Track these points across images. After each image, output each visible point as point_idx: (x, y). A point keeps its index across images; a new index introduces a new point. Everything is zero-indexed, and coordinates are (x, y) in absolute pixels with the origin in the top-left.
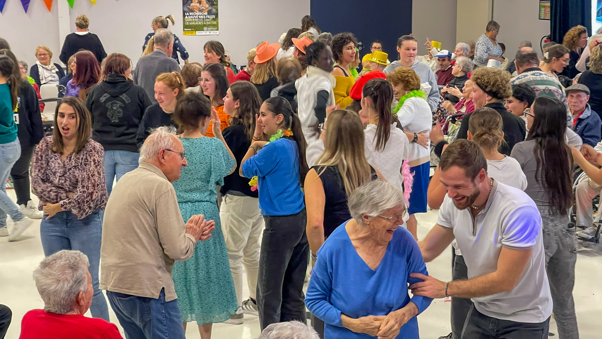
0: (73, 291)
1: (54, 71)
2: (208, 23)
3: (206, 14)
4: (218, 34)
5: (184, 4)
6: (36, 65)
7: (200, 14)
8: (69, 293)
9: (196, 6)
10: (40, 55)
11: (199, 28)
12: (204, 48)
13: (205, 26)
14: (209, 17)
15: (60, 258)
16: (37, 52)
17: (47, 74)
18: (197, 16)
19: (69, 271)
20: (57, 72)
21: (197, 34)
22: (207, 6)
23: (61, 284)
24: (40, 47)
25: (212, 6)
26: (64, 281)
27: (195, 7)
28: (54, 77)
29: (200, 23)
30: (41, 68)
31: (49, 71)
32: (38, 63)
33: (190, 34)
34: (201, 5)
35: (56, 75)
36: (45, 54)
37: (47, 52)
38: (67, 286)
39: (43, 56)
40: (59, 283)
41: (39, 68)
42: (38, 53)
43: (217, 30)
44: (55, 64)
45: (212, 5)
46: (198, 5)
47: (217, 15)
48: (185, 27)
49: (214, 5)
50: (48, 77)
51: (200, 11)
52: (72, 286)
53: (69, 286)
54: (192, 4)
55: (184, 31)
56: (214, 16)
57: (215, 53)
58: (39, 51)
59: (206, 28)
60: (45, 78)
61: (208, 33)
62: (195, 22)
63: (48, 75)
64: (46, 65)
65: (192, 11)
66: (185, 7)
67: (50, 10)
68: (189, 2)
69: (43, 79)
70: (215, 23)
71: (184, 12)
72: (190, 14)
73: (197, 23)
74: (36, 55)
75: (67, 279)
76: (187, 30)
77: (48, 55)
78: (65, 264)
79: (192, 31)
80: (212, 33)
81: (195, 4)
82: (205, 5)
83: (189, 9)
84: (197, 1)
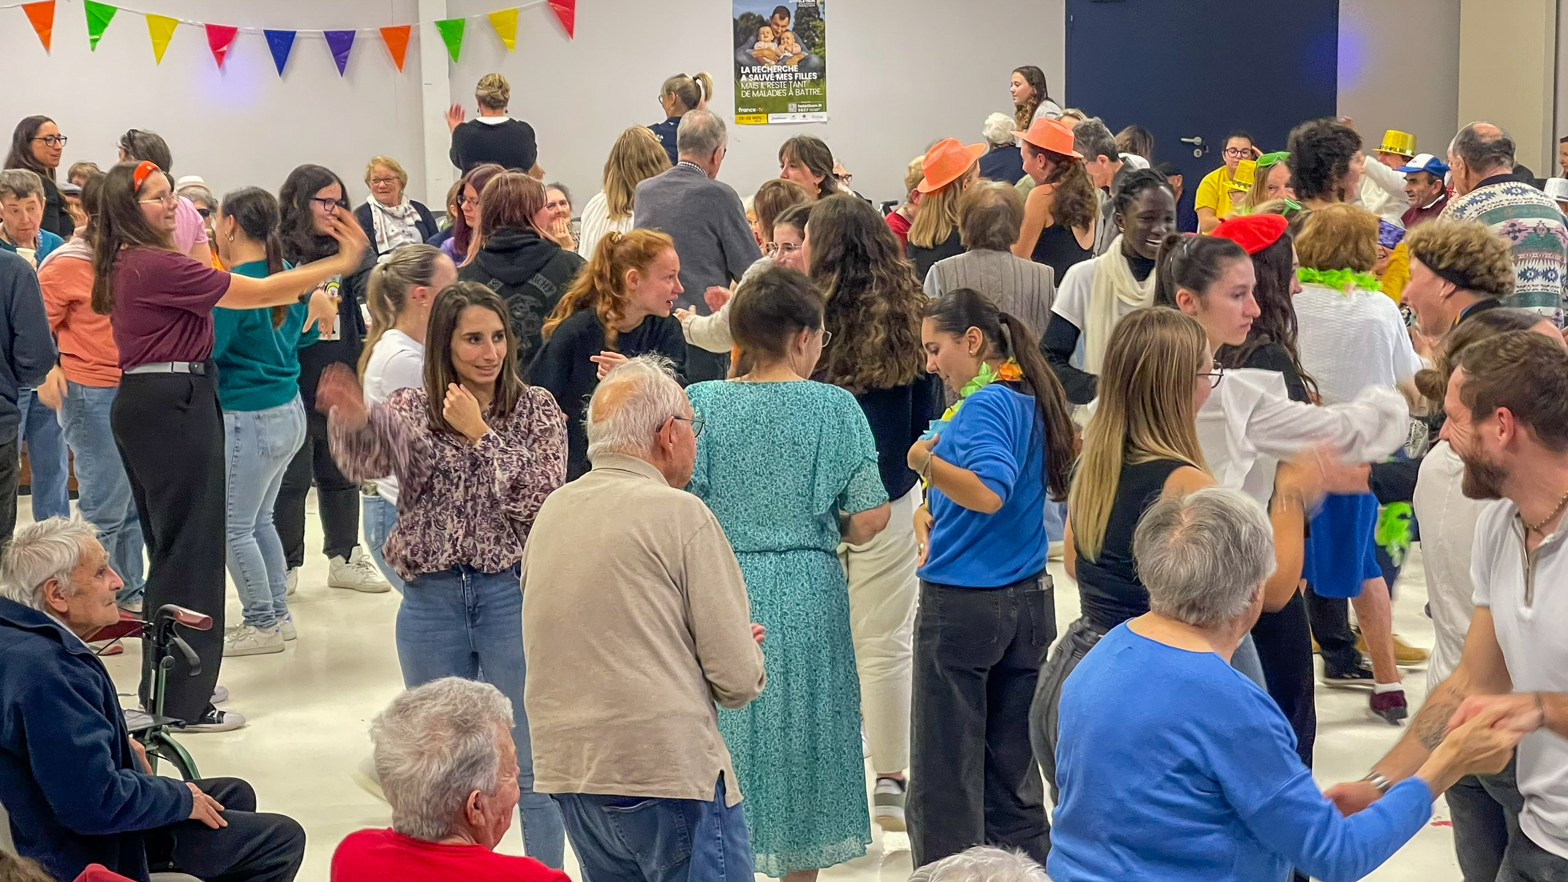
0: (455, 786)
1: (410, 221)
2: (798, 93)
3: (795, 68)
4: (825, 120)
5: (737, 45)
6: (368, 206)
7: (780, 68)
8: (443, 787)
9: (769, 49)
10: (377, 180)
11: (778, 105)
12: (781, 154)
13: (791, 99)
14: (801, 76)
15: (435, 696)
16: (369, 172)
17: (393, 227)
18: (771, 76)
19: (447, 733)
20: (417, 223)
21: (770, 121)
22: (797, 48)
23: (424, 763)
24: (375, 161)
25: (809, 49)
26: (431, 757)
27: (766, 52)
28: (411, 235)
29: (778, 93)
30: (379, 211)
31: (399, 221)
32: (371, 200)
33: (753, 121)
34: (782, 47)
35: (416, 231)
36: (386, 179)
37: (393, 174)
38: (437, 770)
39: (382, 184)
40: (419, 760)
41: (373, 213)
42: (373, 176)
43: (823, 109)
44: (412, 203)
45: (811, 45)
46: (774, 46)
47: (822, 71)
48: (740, 102)
49: (814, 45)
50: (397, 235)
51: (780, 61)
52: (452, 771)
53: (442, 770)
54: (758, 46)
55: (737, 113)
56: (814, 74)
57: (807, 170)
58: (375, 172)
59: (794, 105)
60: (389, 238)
61: (799, 118)
62: (767, 89)
63: (396, 231)
64: (390, 205)
65: (759, 62)
66: (740, 52)
67: (400, 67)
68: (752, 38)
69: (382, 242)
70: (816, 91)
71: (738, 65)
72: (754, 70)
73: (770, 94)
74: (367, 181)
75: (439, 752)
76: (746, 110)
77: (396, 181)
78: (441, 715)
79: (757, 112)
80: (810, 117)
81: (765, 44)
82: (793, 47)
83: (750, 57)
84: (771, 37)
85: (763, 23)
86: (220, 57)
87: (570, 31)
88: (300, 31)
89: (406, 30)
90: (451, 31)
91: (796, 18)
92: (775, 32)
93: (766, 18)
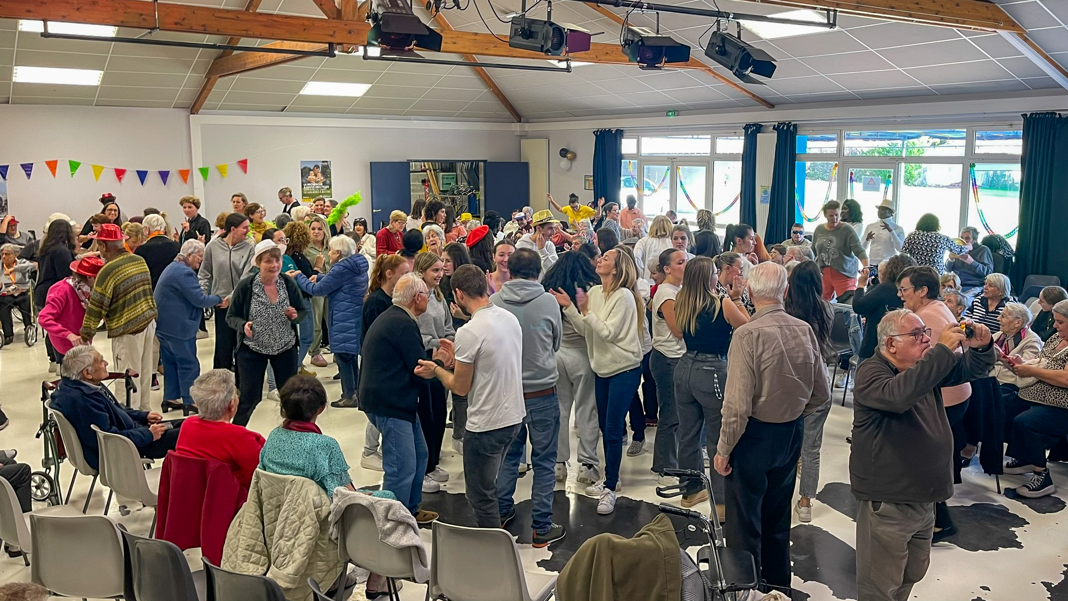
2: (323, 192)
3: (321, 184)
5: (302, 177)
7: (317, 184)
22: (322, 178)
27: (312, 179)
34: (317, 178)
45: (326, 177)
46: (314, 177)
47: (330, 185)
48: (303, 195)
49: (328, 177)
51: (317, 182)
54: (309, 177)
56: (328, 186)
62: (312, 191)
65: (310, 182)
66: (303, 179)
67: (186, 183)
68: (307, 175)
70: (329, 192)
71: (303, 184)
72: (308, 185)
73: (314, 192)
76: (305, 197)
81: (312, 176)
82: (320, 177)
83: (306, 180)
84: (313, 174)
85: (310, 170)
86: (120, 179)
87: (245, 172)
88: (149, 171)
89: (188, 171)
90: (204, 171)
91: (322, 168)
92: (314, 173)
93: (312, 168)
